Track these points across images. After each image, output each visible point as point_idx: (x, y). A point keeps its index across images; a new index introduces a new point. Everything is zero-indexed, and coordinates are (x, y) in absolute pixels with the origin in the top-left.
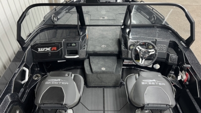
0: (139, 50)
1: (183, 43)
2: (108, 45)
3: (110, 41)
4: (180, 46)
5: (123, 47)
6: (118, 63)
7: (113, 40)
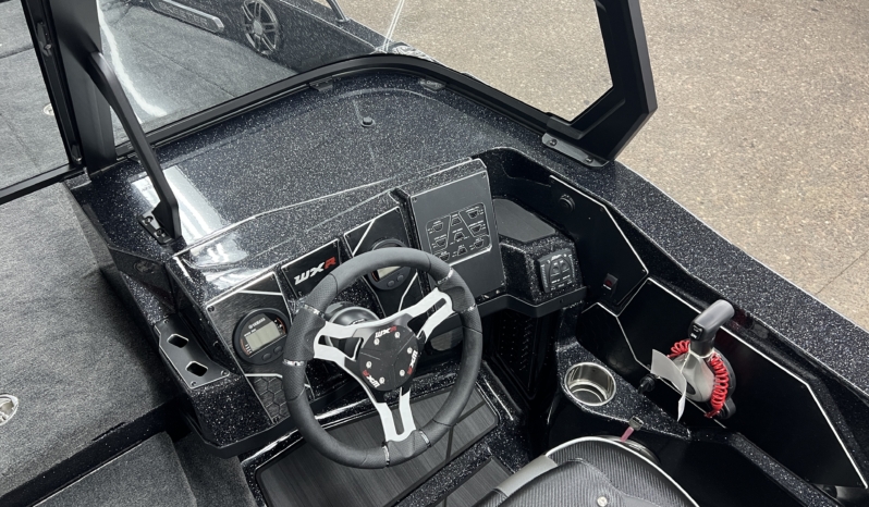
0: (337, 357)
1: (561, 147)
2: (31, 382)
3: (41, 328)
4: (558, 174)
5: (180, 360)
6: (197, 477)
7: (52, 304)
